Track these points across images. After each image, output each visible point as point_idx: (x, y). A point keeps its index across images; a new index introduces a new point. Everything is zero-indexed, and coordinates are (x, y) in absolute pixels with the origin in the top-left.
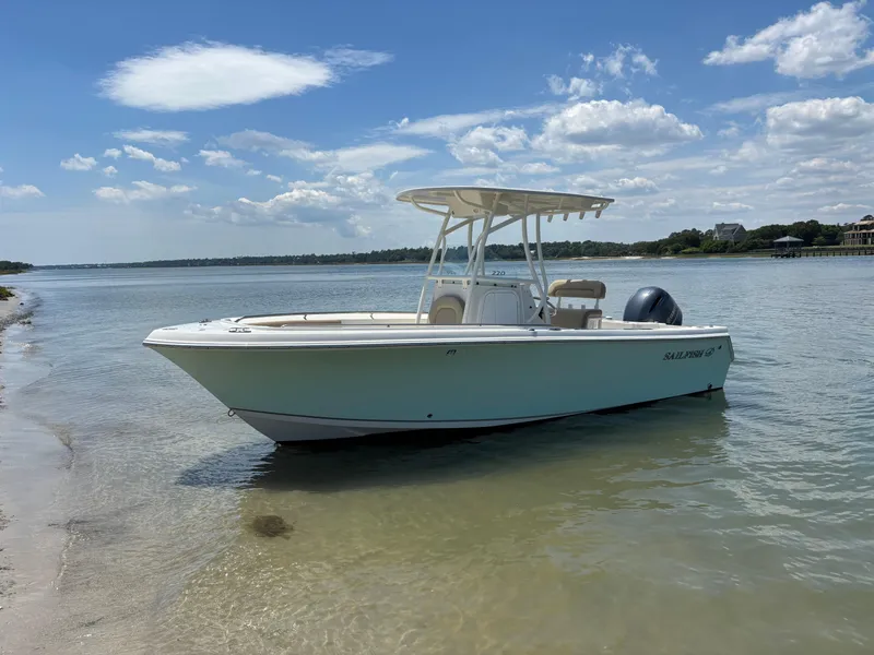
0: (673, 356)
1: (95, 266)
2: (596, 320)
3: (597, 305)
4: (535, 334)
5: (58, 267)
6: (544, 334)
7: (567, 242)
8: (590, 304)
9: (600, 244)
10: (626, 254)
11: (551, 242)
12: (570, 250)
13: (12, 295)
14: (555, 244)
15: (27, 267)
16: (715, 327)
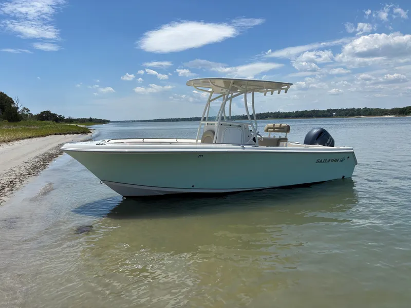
0: (321, 161)
1: (134, 121)
2: (284, 143)
3: (286, 136)
4: (244, 148)
5: (120, 122)
6: (249, 148)
7: (354, 109)
8: (283, 135)
9: (372, 109)
10: (386, 114)
11: (345, 108)
12: (356, 113)
13: (90, 132)
14: (347, 109)
15: (108, 121)
16: (346, 147)
